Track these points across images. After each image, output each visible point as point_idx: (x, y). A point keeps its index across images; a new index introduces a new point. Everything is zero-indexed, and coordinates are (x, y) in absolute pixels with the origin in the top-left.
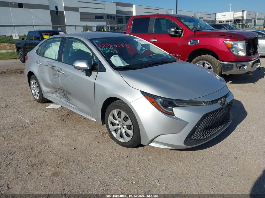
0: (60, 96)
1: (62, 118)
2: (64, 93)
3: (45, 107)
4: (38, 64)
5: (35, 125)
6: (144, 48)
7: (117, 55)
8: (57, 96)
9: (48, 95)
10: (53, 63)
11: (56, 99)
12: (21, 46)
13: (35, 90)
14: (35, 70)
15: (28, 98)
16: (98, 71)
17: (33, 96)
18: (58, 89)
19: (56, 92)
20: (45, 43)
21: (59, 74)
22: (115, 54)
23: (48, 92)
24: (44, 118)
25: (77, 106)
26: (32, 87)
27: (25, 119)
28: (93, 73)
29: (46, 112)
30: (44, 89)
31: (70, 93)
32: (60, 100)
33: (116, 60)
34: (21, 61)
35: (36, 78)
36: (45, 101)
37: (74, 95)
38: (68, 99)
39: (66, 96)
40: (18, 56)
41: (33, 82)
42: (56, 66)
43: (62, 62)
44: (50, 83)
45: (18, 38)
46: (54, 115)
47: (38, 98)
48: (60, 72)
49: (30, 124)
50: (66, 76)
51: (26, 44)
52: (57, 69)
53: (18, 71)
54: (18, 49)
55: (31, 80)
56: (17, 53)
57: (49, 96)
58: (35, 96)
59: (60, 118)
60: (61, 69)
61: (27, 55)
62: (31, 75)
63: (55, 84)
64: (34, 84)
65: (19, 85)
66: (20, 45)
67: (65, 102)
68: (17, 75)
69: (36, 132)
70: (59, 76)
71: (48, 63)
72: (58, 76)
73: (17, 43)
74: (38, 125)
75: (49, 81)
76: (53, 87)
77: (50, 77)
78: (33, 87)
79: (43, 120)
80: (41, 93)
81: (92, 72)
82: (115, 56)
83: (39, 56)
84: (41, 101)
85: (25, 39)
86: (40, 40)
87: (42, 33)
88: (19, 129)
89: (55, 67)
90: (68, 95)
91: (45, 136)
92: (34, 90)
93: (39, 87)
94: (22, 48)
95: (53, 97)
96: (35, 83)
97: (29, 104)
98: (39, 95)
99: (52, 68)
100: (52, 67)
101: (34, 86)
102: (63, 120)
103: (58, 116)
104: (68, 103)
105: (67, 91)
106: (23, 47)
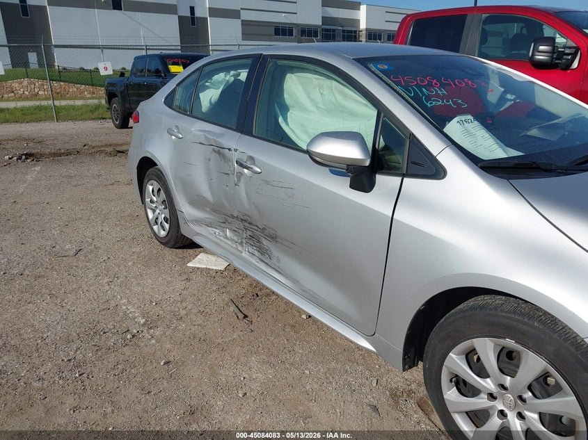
0: (235, 238)
1: (240, 306)
2: (249, 233)
3: (185, 264)
4: (173, 137)
5: (158, 332)
6: (509, 96)
7: (470, 117)
8: (226, 237)
9: (196, 228)
10: (221, 135)
11: (223, 244)
12: (118, 90)
13: (158, 211)
14: (162, 155)
15: (135, 228)
16: (404, 176)
17: (150, 224)
18: (233, 217)
19: (222, 225)
20: (197, 74)
21: (241, 174)
22: (460, 111)
23: (198, 222)
24: (184, 305)
25: (295, 281)
26: (148, 200)
27: (129, 302)
28: (380, 179)
29: (188, 280)
30: (186, 209)
31: (273, 238)
32: (235, 251)
33: (471, 135)
34: (115, 124)
35: (161, 178)
36: (182, 243)
37: (291, 245)
38: (262, 251)
39: (259, 242)
40: (108, 114)
41: (151, 188)
42: (233, 146)
43: (250, 134)
44: (205, 195)
45: (110, 72)
46: (213, 295)
47: (163, 233)
48: (248, 168)
49: (145, 324)
50: (267, 182)
51: (127, 86)
52: (235, 156)
53: (109, 149)
54: (111, 96)
55: (145, 181)
56: (108, 106)
57: (198, 234)
58: (155, 228)
59: (233, 308)
60: (251, 158)
61: (137, 109)
62: (146, 166)
63: (225, 202)
64: (156, 192)
65: (110, 187)
66: (114, 88)
67: (253, 261)
68: (107, 158)
69: (165, 364)
70: (242, 180)
71: (206, 136)
72: (239, 180)
73: (108, 83)
74: (169, 332)
75: (206, 192)
76: (215, 209)
77: (210, 179)
78: (152, 201)
79: (183, 313)
80: (174, 219)
81: (377, 176)
82: (463, 118)
83: (176, 113)
84: (172, 242)
85: (127, 75)
86: (161, 76)
87: (165, 60)
88: (111, 343)
89: (230, 150)
90: (265, 242)
91: (193, 384)
92: (154, 211)
93: (170, 203)
94: (119, 95)
95: (212, 238)
96: (159, 190)
97: (137, 249)
98: (167, 226)
99: (219, 153)
100: (217, 149)
101: (155, 199)
102: (246, 316)
103: (226, 297)
104: (262, 266)
105: (264, 229)
106: (121, 92)
